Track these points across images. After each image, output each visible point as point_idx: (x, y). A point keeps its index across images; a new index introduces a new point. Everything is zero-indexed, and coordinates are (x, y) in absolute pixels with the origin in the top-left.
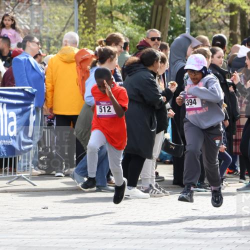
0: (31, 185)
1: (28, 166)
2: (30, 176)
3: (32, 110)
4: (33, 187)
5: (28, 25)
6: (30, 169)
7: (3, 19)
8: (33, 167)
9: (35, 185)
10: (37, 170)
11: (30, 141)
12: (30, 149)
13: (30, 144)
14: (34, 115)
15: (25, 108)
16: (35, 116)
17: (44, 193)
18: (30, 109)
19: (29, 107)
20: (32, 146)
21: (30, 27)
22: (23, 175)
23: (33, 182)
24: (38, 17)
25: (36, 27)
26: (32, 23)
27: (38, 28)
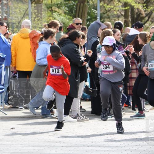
0: (4, 114)
2: (3, 108)
4: (5, 116)
6: (3, 104)
8: (5, 103)
9: (6, 114)
10: (7, 105)
11: (2, 87)
12: (3, 92)
13: (3, 89)
14: (4, 71)
17: (12, 119)
18: (2, 67)
19: (1, 66)
20: (3, 90)
21: (1, 17)
23: (4, 112)
24: (7, 10)
25: (5, 17)
26: (2, 14)
27: (7, 18)
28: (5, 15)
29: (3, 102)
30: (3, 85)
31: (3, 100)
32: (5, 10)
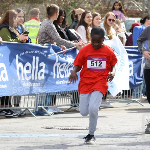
0: (141, 106)
1: (140, 94)
2: (141, 100)
3: (143, 60)
5: (141, 8)
6: (141, 96)
7: (114, 4)
8: (142, 95)
9: (143, 106)
10: (145, 97)
11: (141, 79)
12: (141, 84)
15: (139, 59)
16: (144, 64)
18: (141, 60)
19: (141, 58)
20: (142, 82)
21: (142, 10)
22: (136, 100)
23: (142, 104)
24: (148, 3)
25: (146, 9)
26: (143, 7)
27: (147, 10)
28: (146, 8)
29: (141, 94)
30: (142, 77)
31: (141, 92)
32: (146, 3)
